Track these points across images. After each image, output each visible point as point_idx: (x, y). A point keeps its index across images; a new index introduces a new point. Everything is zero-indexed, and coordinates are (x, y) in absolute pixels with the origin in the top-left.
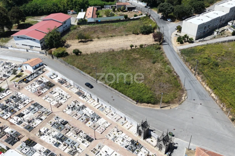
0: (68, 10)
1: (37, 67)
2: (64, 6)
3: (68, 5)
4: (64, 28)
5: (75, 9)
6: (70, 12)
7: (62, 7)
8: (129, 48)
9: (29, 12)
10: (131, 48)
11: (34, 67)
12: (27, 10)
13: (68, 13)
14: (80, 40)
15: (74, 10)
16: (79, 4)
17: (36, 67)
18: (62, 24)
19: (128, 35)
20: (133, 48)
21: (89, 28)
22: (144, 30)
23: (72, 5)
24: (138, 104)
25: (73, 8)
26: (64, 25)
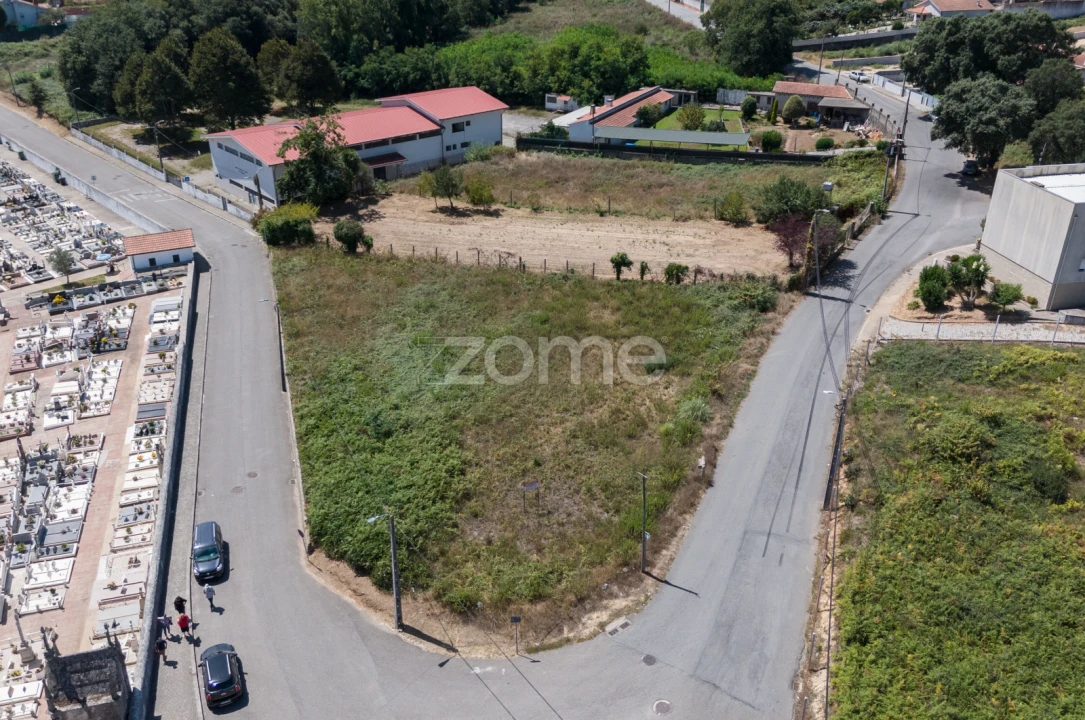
0: (550, 90)
1: (158, 262)
2: (535, 73)
3: (553, 70)
4: (448, 148)
5: (576, 91)
6: (553, 100)
7: (525, 73)
8: (607, 273)
9: (392, 82)
10: (619, 272)
11: (144, 261)
12: (389, 73)
13: (548, 105)
15: (572, 95)
16: (597, 68)
17: (152, 261)
18: (436, 127)
19: (686, 219)
20: (627, 274)
22: (775, 206)
23: (573, 72)
24: (320, 556)
25: (570, 83)
26: (450, 137)
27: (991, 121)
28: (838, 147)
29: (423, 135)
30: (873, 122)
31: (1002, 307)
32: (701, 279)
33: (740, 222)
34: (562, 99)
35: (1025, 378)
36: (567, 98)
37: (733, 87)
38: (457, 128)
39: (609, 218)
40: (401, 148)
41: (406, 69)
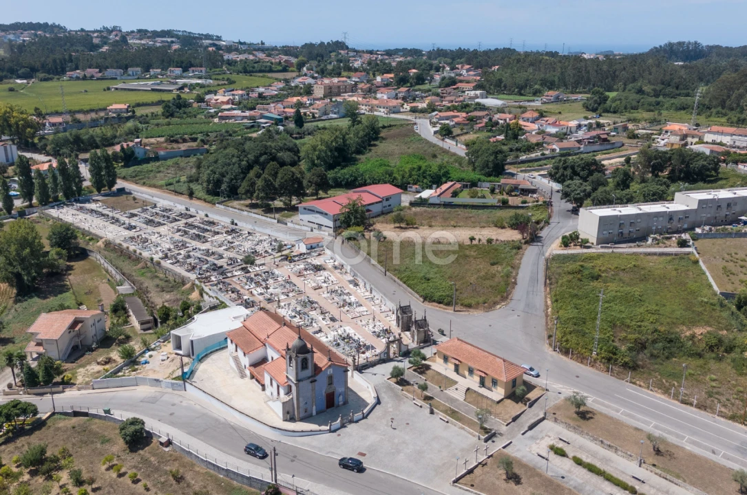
0: (409, 183)
2: (403, 177)
3: (410, 176)
4: (384, 207)
5: (421, 184)
6: (411, 187)
7: (399, 178)
8: (468, 242)
9: (341, 182)
10: (472, 242)
11: (309, 246)
12: (340, 178)
13: (408, 189)
14: (397, 225)
15: (419, 185)
16: (430, 175)
17: (311, 246)
18: (380, 200)
19: (484, 227)
20: (474, 242)
21: (425, 211)
22: (514, 221)
23: (419, 176)
24: (426, 303)
25: (418, 181)
26: (386, 203)
27: (578, 194)
28: (528, 203)
29: (377, 203)
30: (539, 193)
31: (584, 244)
32: (498, 242)
33: (503, 227)
34: (414, 187)
35: (590, 260)
36: (417, 187)
37: (484, 181)
38: (387, 200)
39: (457, 228)
40: (370, 208)
41: (347, 176)
